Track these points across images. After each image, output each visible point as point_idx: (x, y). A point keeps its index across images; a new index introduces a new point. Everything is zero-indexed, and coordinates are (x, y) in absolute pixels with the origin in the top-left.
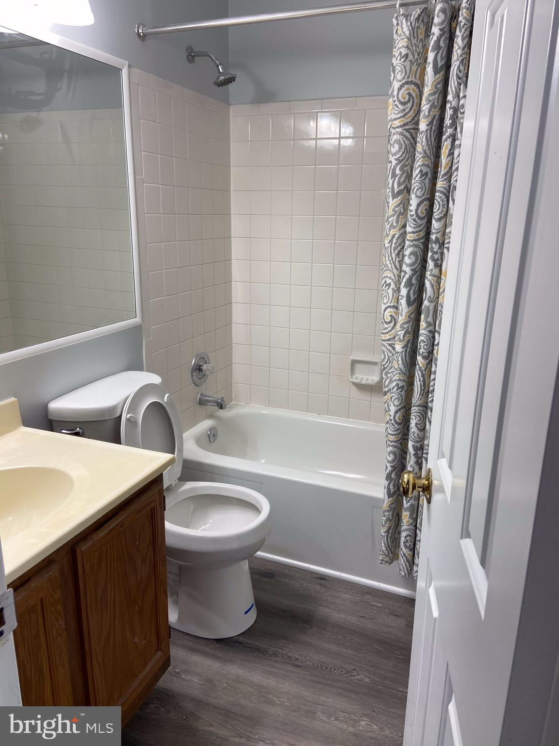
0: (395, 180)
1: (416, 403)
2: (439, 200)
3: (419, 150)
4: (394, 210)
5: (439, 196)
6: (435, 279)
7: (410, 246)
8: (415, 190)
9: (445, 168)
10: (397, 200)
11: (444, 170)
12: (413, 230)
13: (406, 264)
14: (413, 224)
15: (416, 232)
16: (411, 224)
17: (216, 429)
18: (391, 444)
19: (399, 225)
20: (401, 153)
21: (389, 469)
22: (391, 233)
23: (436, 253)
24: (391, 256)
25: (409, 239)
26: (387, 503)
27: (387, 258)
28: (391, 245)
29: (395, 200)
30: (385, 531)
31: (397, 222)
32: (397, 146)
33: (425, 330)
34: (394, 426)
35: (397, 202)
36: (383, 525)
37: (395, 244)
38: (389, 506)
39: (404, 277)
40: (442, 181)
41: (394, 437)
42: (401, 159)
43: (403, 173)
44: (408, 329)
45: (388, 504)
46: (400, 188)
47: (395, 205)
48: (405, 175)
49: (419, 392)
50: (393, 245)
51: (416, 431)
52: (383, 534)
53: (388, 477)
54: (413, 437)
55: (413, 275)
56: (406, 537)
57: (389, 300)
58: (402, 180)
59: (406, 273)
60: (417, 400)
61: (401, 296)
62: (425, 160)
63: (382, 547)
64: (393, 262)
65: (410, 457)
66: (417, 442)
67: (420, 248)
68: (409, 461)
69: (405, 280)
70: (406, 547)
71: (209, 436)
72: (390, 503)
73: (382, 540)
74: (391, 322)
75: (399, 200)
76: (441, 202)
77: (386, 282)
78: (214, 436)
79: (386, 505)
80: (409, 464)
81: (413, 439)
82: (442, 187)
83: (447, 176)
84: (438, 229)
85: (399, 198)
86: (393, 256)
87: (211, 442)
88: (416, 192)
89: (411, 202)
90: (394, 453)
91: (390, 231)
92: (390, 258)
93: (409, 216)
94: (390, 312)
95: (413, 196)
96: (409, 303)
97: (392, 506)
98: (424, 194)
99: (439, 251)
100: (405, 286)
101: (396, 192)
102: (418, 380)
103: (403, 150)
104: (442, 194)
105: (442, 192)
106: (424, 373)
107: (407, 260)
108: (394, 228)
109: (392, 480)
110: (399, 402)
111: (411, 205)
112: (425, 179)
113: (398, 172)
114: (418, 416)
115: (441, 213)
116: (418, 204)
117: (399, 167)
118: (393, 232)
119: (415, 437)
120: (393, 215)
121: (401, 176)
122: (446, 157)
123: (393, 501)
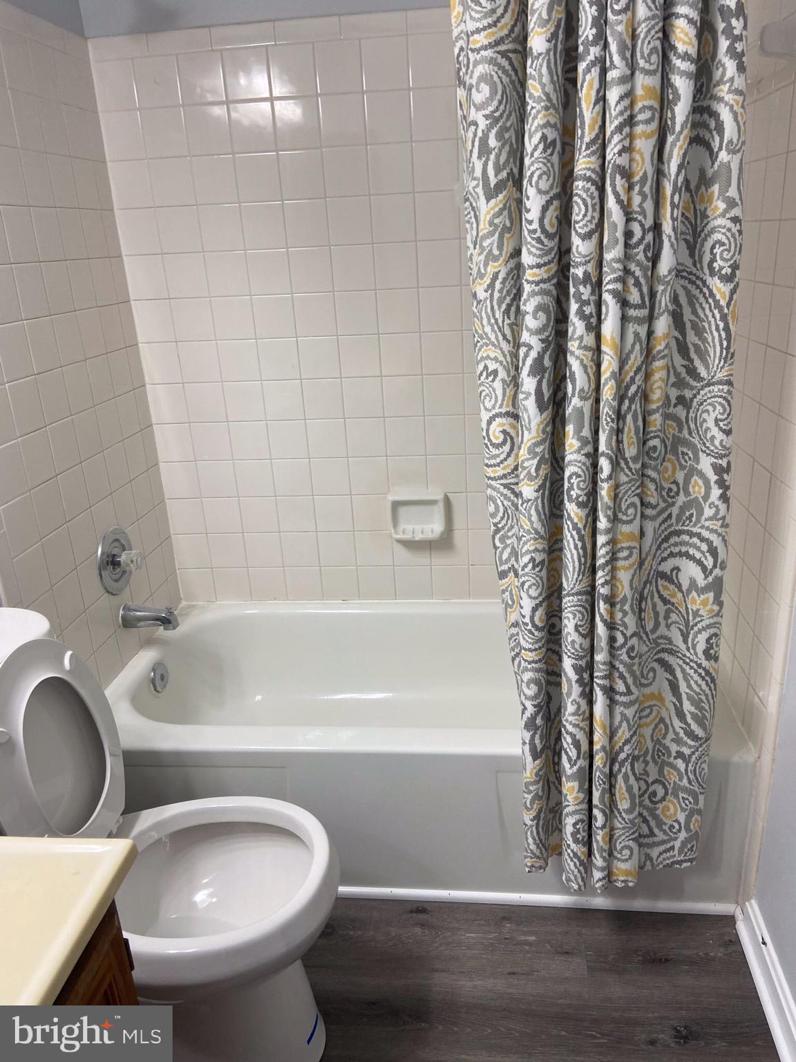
0: (488, 159)
1: (572, 589)
2: (584, 196)
3: (536, 94)
4: (491, 223)
5: (583, 187)
6: (589, 354)
7: (533, 294)
8: (535, 178)
9: (592, 129)
10: (497, 202)
11: (590, 133)
12: (539, 260)
13: (528, 330)
14: (537, 249)
15: (545, 264)
16: (533, 250)
17: (163, 664)
18: (529, 666)
19: (504, 253)
20: (495, 103)
21: (530, 710)
22: (489, 269)
23: (587, 303)
24: (494, 316)
25: (531, 279)
26: (532, 769)
27: (485, 321)
28: (492, 296)
29: (493, 202)
30: (532, 817)
31: (500, 247)
32: (485, 89)
33: (579, 453)
34: (533, 634)
35: (496, 205)
36: (526, 807)
37: (501, 291)
38: (537, 775)
39: (526, 355)
40: (588, 156)
41: (534, 653)
42: (497, 114)
43: (503, 146)
44: (543, 455)
45: (535, 771)
46: (500, 177)
47: (492, 212)
48: (507, 148)
49: (577, 569)
50: (496, 295)
51: (577, 639)
52: (529, 823)
53: (530, 725)
54: (573, 651)
55: (544, 350)
56: (575, 825)
57: (496, 401)
58: (503, 159)
59: (530, 347)
60: (575, 584)
61: (523, 393)
62: (549, 115)
63: (529, 844)
64: (499, 327)
65: (570, 686)
66: (581, 658)
67: (552, 296)
68: (569, 694)
69: (529, 361)
70: (576, 841)
71: (153, 681)
72: (538, 768)
73: (529, 833)
74: (504, 442)
75: (501, 201)
76: (589, 200)
77: (486, 367)
78: (162, 678)
79: (531, 774)
80: (568, 697)
81: (573, 654)
82: (589, 169)
83: (597, 146)
84: (588, 256)
85: (501, 196)
86: (497, 316)
87: (158, 692)
88: (537, 183)
89: (528, 204)
90: (536, 682)
91: (486, 265)
92: (493, 321)
93: (526, 233)
94: (500, 425)
95: (531, 191)
96: (541, 407)
97: (540, 773)
98: (552, 185)
99: (592, 298)
100: (533, 373)
101: (492, 186)
102: (572, 546)
103: (499, 97)
104: (589, 184)
105: (588, 179)
106: (583, 532)
107: (531, 322)
108: (496, 259)
109: (537, 728)
110: (538, 591)
111: (528, 211)
112: (551, 154)
113: (493, 142)
114: (580, 612)
115: (590, 221)
116: (543, 206)
117: (494, 131)
118: (495, 267)
119: (577, 651)
120: (491, 234)
121: (500, 151)
122: (592, 106)
123: (541, 765)
